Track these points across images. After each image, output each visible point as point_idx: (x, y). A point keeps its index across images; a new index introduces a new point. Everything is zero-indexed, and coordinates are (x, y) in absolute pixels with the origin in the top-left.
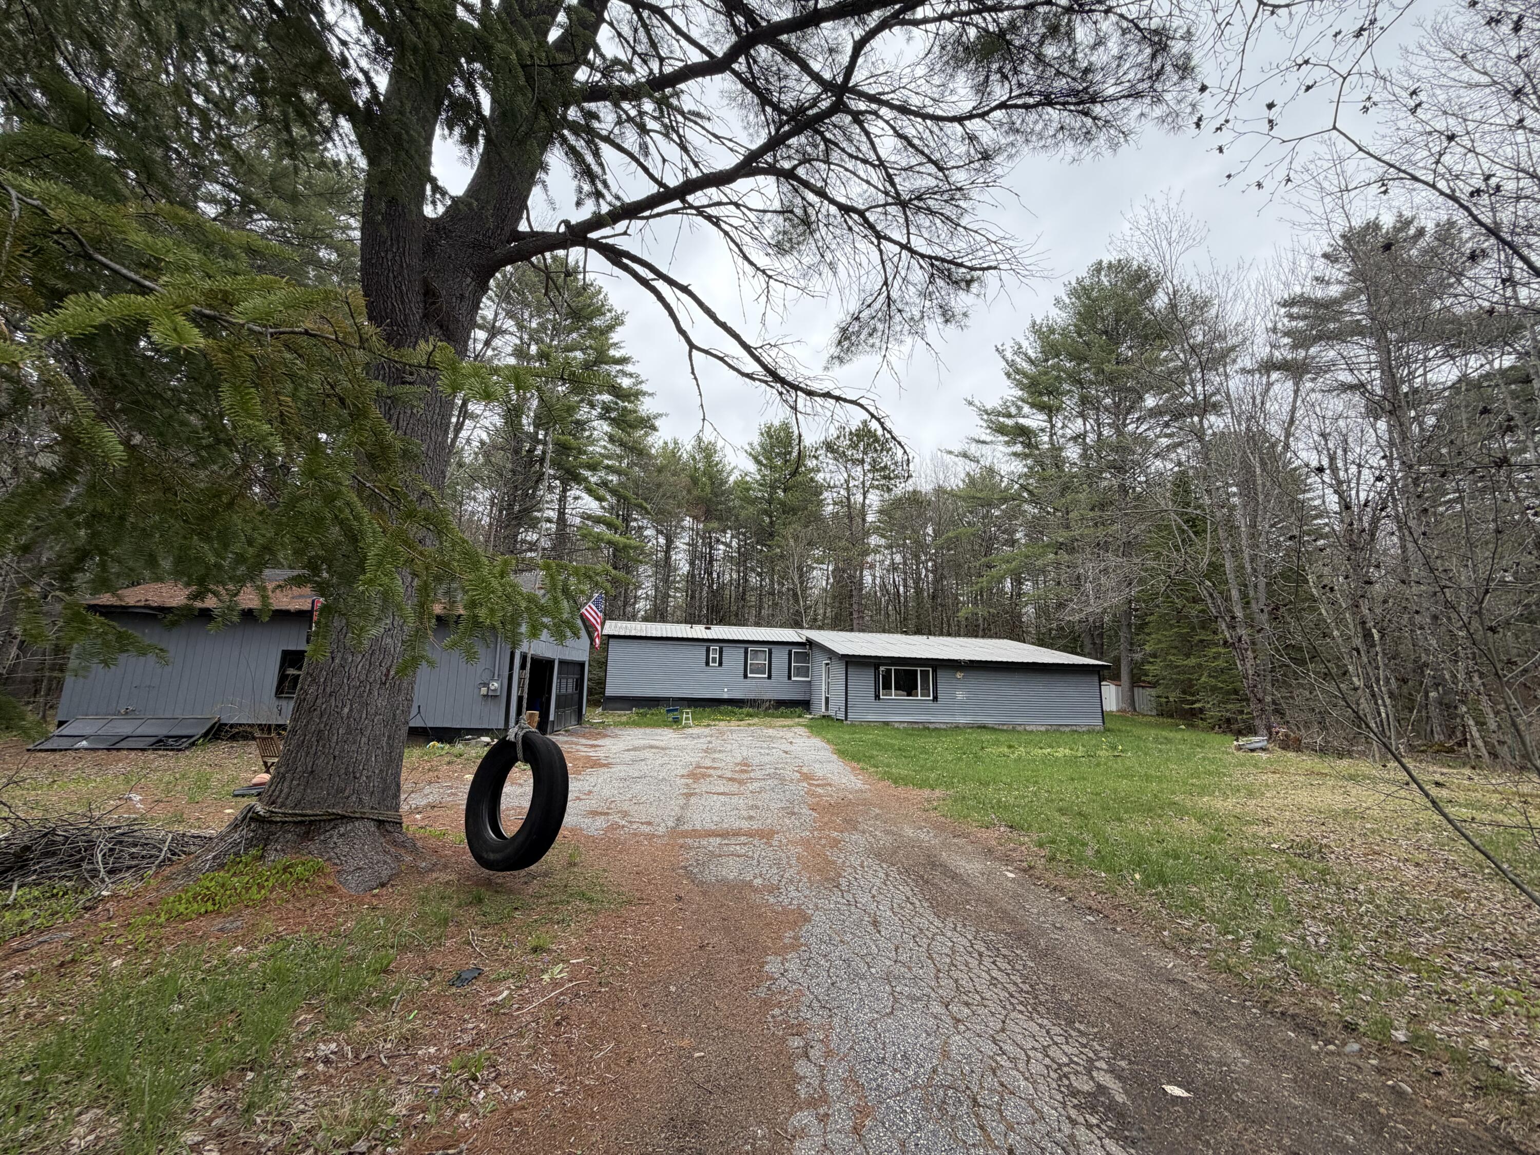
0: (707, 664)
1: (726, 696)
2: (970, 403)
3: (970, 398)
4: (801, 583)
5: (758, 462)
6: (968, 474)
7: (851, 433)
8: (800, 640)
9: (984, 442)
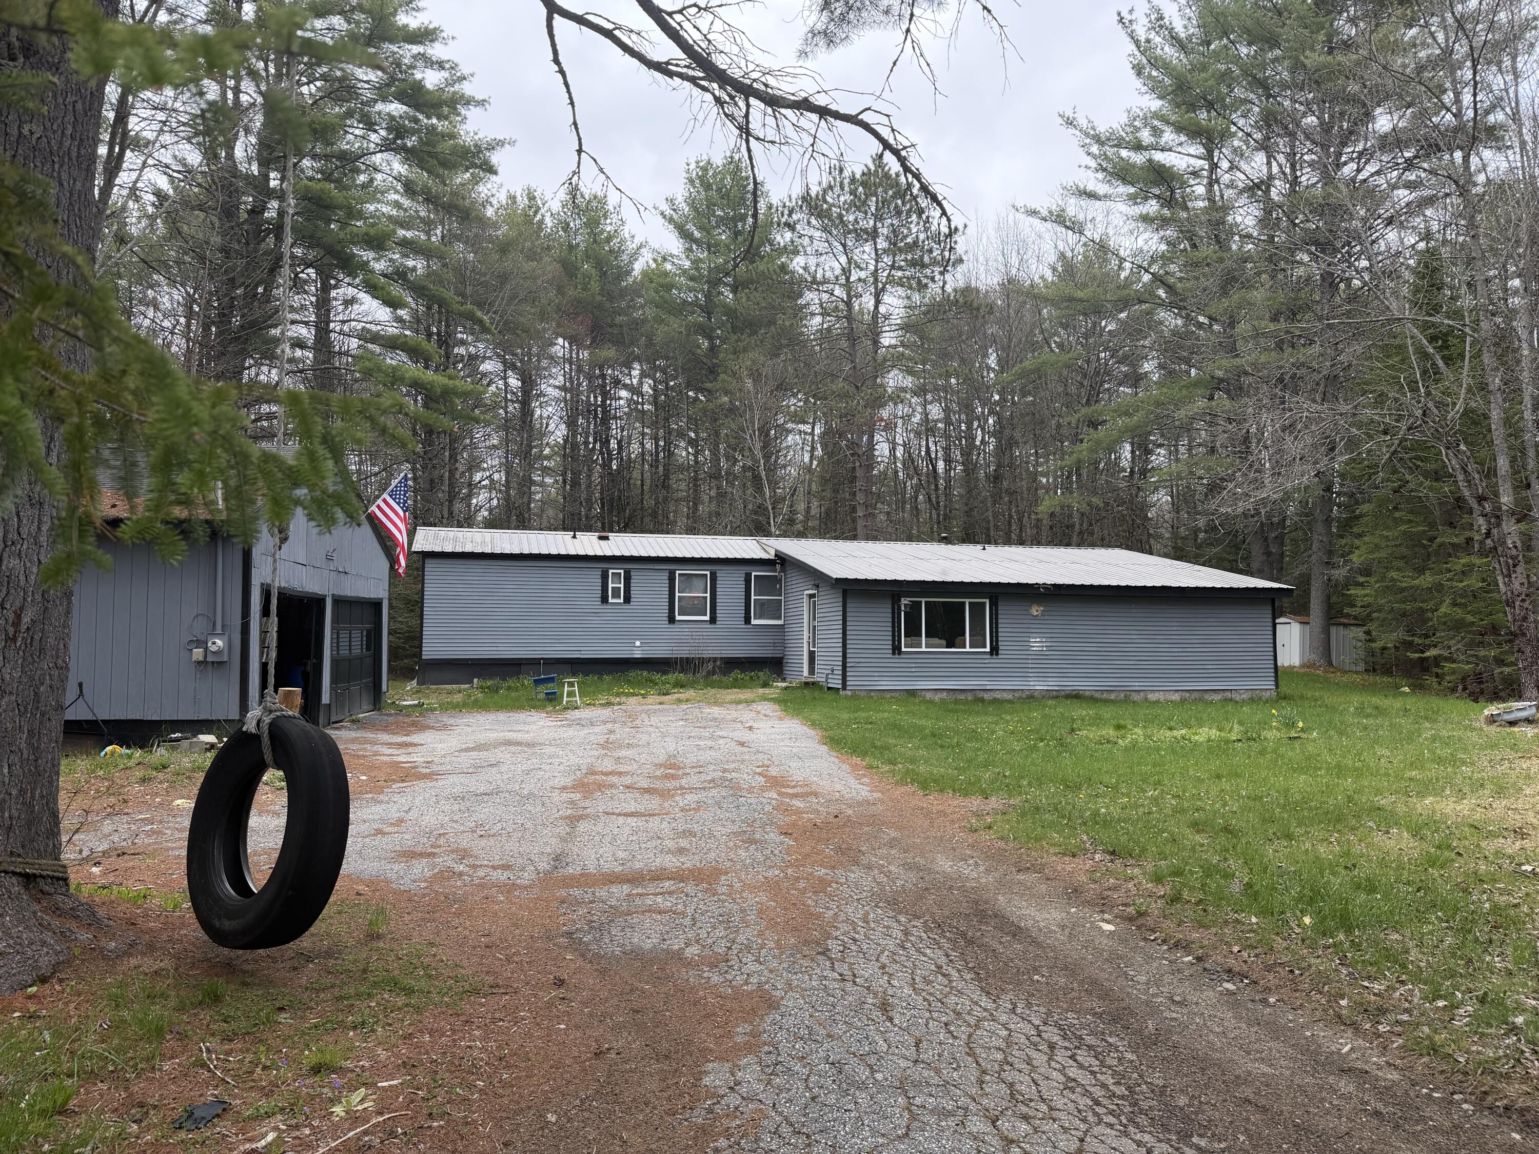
0: (604, 600)
1: (638, 654)
2: (1070, 123)
3: (1069, 113)
4: (767, 457)
5: (684, 234)
6: (1062, 256)
7: (853, 180)
8: (765, 556)
9: (1092, 196)
